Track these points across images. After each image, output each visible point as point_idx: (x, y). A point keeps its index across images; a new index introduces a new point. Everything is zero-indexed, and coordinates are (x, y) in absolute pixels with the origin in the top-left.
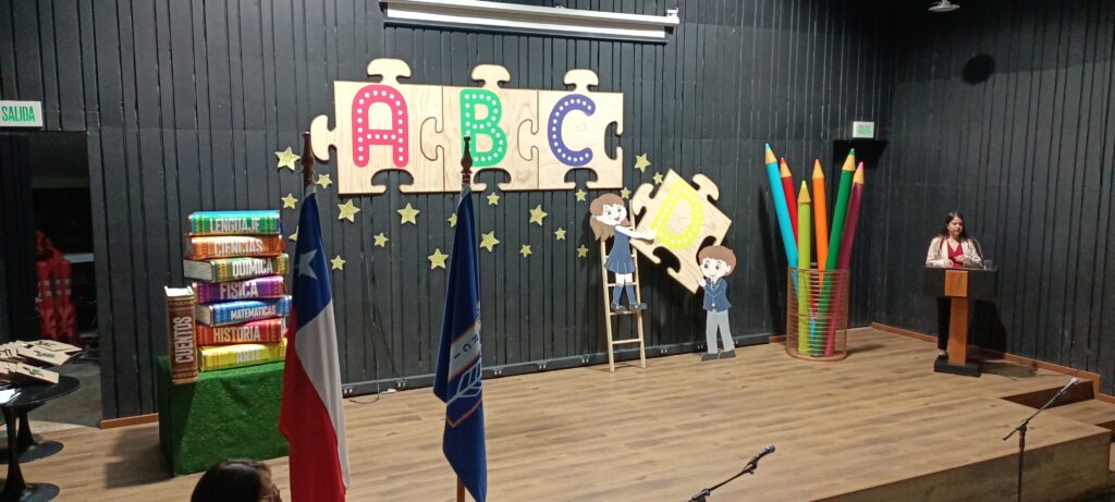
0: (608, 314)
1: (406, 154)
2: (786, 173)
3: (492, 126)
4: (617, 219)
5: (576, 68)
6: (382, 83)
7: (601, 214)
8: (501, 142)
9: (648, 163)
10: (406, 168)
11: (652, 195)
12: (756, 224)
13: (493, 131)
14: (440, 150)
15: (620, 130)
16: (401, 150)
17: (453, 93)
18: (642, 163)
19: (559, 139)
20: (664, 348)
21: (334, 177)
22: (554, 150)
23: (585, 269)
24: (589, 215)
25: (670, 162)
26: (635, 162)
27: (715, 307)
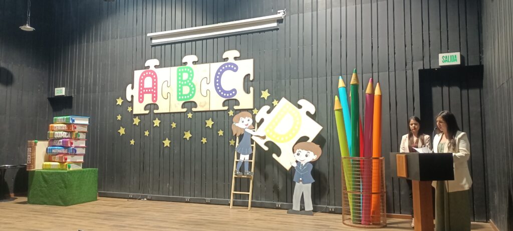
1: (156, 97)
3: (189, 82)
4: (247, 125)
5: (229, 50)
6: (150, 69)
7: (238, 122)
8: (193, 89)
9: (269, 95)
10: (157, 103)
14: (169, 94)
15: (251, 78)
17: (174, 69)
18: (265, 94)
19: (220, 85)
21: (132, 108)
22: (217, 90)
24: (232, 123)
25: (283, 93)
26: (261, 94)
27: (301, 181)
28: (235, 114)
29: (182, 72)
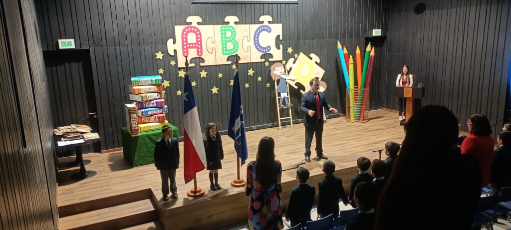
0: (278, 108)
1: (201, 52)
2: (346, 51)
3: (233, 40)
4: (281, 72)
5: (264, 15)
6: (192, 25)
7: (275, 71)
8: (236, 45)
9: (292, 50)
10: (202, 57)
11: (294, 62)
12: (335, 71)
13: (233, 41)
14: (214, 49)
15: (281, 38)
16: (200, 50)
17: (218, 27)
18: (290, 50)
19: (258, 43)
20: (300, 120)
21: (176, 61)
22: (256, 47)
23: (270, 91)
24: (270, 71)
25: (301, 49)
26: (287, 50)
29: (225, 30)
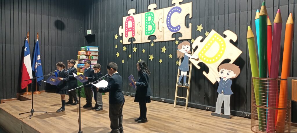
1: (134, 33)
2: (269, 23)
4: (186, 51)
6: (130, 16)
7: (181, 49)
8: (154, 27)
10: (134, 37)
13: (152, 24)
14: (141, 31)
15: (190, 17)
18: (200, 28)
19: (170, 24)
22: (168, 27)
25: (213, 26)
26: (197, 28)
27: (223, 92)
28: (179, 43)
29: (147, 16)
